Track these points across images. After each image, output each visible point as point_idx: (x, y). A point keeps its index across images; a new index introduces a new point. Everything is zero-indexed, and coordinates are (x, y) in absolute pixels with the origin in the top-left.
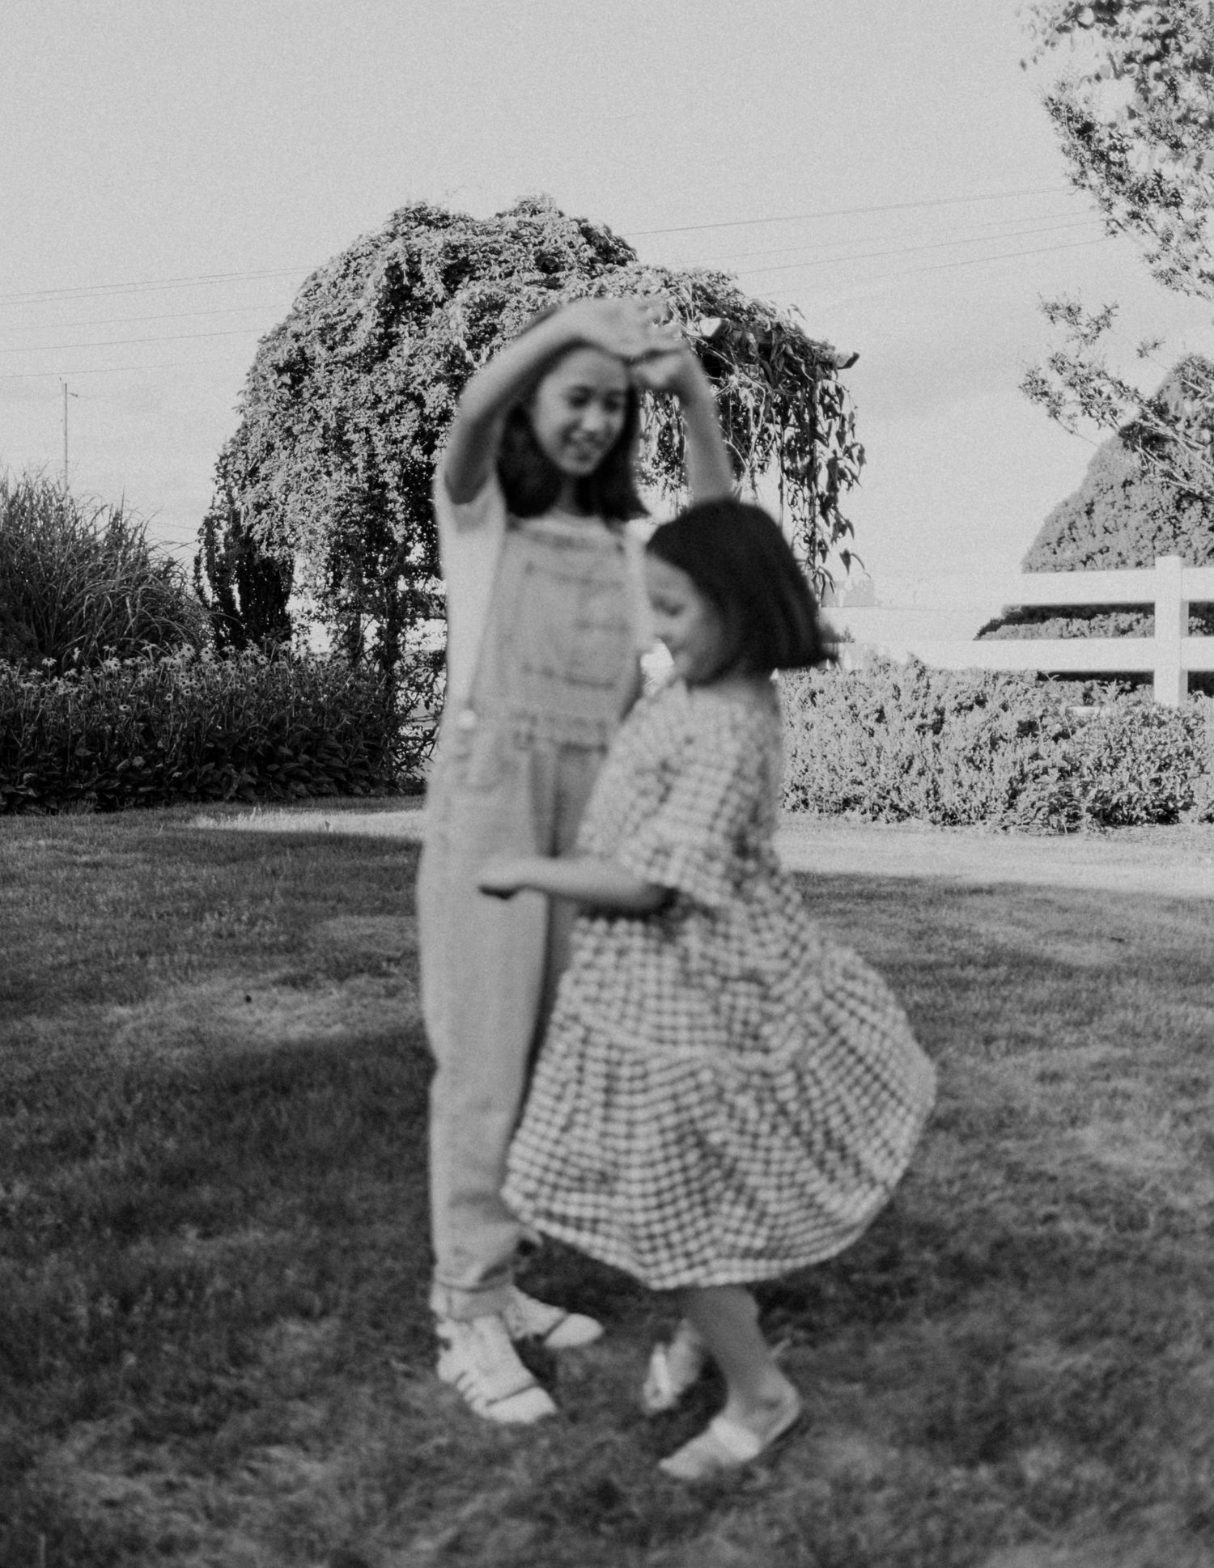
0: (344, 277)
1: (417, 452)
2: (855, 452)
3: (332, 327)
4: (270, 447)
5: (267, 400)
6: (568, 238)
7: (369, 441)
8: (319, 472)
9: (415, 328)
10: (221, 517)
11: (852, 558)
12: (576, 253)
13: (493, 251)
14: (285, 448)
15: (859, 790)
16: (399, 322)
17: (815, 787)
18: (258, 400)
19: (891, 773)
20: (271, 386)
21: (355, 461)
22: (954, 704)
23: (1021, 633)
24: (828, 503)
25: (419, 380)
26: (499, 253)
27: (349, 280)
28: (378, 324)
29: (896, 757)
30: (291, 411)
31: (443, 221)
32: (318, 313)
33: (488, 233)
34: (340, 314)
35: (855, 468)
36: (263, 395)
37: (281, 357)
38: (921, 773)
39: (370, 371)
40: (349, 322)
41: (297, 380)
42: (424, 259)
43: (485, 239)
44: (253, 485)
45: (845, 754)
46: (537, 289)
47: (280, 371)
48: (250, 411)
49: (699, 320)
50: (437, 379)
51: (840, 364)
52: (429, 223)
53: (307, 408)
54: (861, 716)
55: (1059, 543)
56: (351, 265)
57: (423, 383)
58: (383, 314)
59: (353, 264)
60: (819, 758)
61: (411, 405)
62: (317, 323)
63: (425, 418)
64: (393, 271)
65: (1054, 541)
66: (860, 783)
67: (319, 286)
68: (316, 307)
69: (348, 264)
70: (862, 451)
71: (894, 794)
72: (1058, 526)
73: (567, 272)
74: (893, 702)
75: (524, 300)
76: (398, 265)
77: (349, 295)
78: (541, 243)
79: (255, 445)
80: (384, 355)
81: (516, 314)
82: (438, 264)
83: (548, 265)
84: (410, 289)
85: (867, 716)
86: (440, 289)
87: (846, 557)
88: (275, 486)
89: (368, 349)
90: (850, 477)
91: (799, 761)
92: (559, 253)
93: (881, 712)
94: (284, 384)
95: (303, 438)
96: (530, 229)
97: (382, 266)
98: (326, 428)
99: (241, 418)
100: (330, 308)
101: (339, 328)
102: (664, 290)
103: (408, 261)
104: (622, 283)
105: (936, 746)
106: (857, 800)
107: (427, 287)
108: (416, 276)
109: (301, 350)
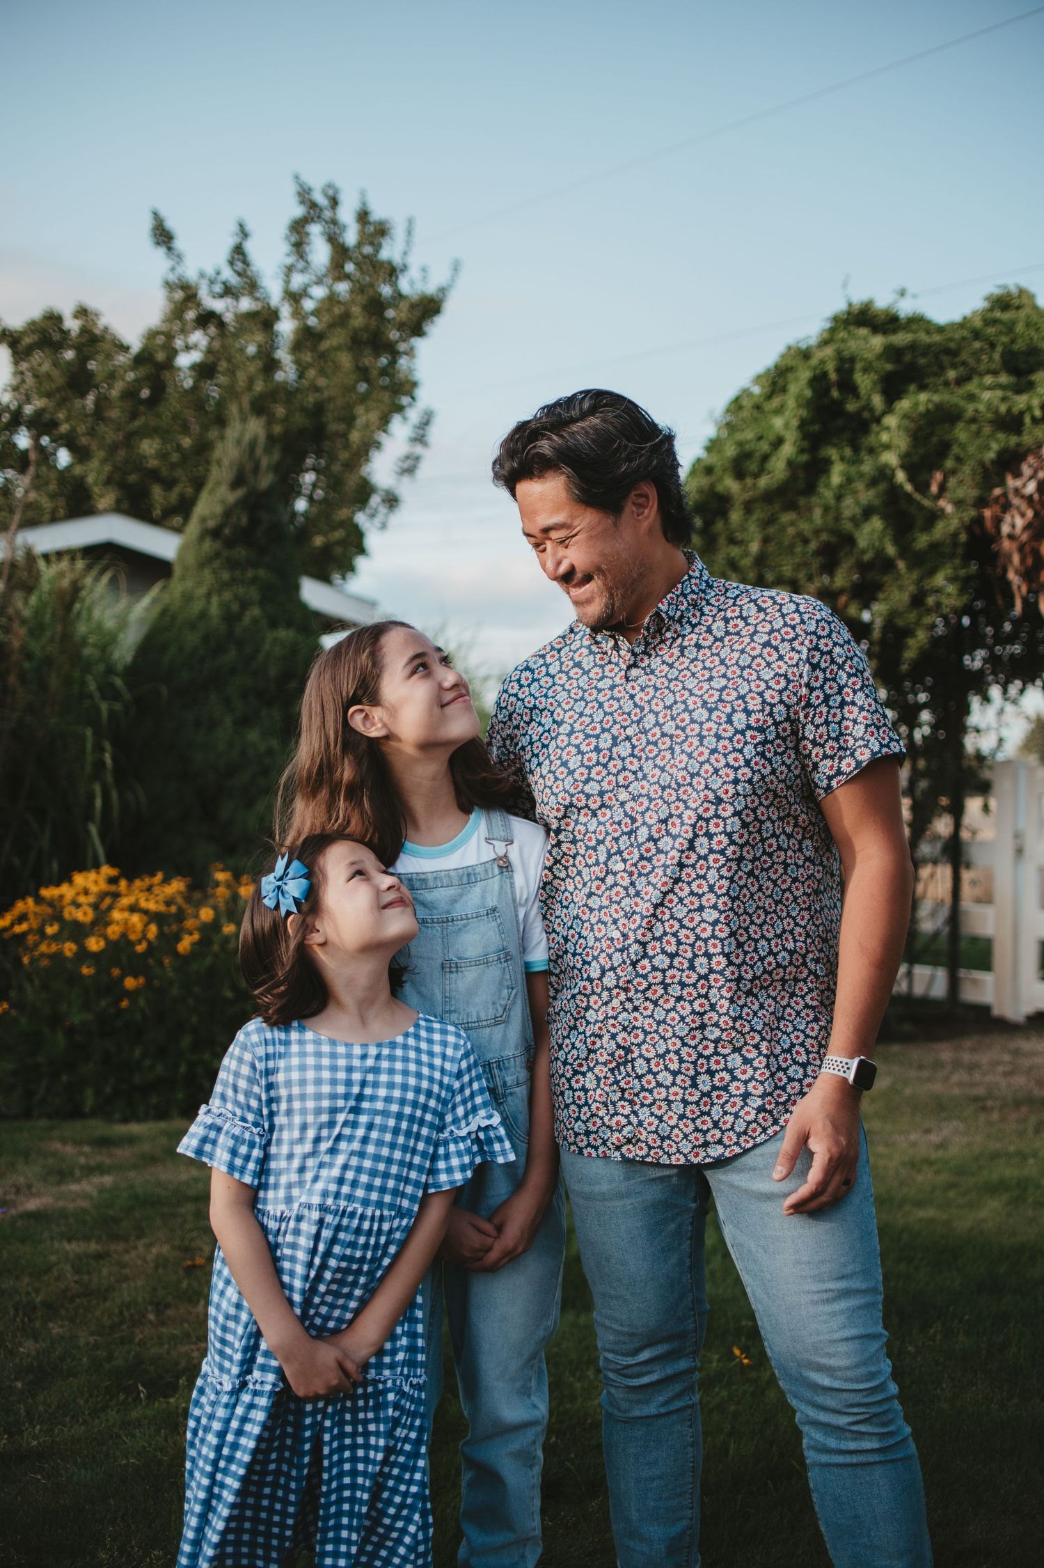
3: (749, 456)
9: (848, 451)
16: (828, 444)
25: (849, 515)
26: (955, 354)
28: (800, 450)
31: (887, 323)
32: (735, 439)
34: (759, 439)
39: (793, 507)
40: (767, 448)
42: (859, 366)
46: (1000, 395)
50: (868, 512)
52: (870, 326)
56: (777, 380)
57: (853, 518)
58: (806, 435)
61: (845, 550)
62: (732, 453)
64: (819, 381)
67: (741, 410)
69: (774, 381)
76: (826, 373)
78: (1011, 341)
80: (810, 489)
82: (877, 371)
84: (840, 403)
86: (877, 401)
89: (789, 483)
92: (1033, 350)
97: (806, 377)
100: (748, 433)
101: (756, 456)
103: (839, 370)
107: (862, 400)
108: (848, 387)
109: (712, 486)
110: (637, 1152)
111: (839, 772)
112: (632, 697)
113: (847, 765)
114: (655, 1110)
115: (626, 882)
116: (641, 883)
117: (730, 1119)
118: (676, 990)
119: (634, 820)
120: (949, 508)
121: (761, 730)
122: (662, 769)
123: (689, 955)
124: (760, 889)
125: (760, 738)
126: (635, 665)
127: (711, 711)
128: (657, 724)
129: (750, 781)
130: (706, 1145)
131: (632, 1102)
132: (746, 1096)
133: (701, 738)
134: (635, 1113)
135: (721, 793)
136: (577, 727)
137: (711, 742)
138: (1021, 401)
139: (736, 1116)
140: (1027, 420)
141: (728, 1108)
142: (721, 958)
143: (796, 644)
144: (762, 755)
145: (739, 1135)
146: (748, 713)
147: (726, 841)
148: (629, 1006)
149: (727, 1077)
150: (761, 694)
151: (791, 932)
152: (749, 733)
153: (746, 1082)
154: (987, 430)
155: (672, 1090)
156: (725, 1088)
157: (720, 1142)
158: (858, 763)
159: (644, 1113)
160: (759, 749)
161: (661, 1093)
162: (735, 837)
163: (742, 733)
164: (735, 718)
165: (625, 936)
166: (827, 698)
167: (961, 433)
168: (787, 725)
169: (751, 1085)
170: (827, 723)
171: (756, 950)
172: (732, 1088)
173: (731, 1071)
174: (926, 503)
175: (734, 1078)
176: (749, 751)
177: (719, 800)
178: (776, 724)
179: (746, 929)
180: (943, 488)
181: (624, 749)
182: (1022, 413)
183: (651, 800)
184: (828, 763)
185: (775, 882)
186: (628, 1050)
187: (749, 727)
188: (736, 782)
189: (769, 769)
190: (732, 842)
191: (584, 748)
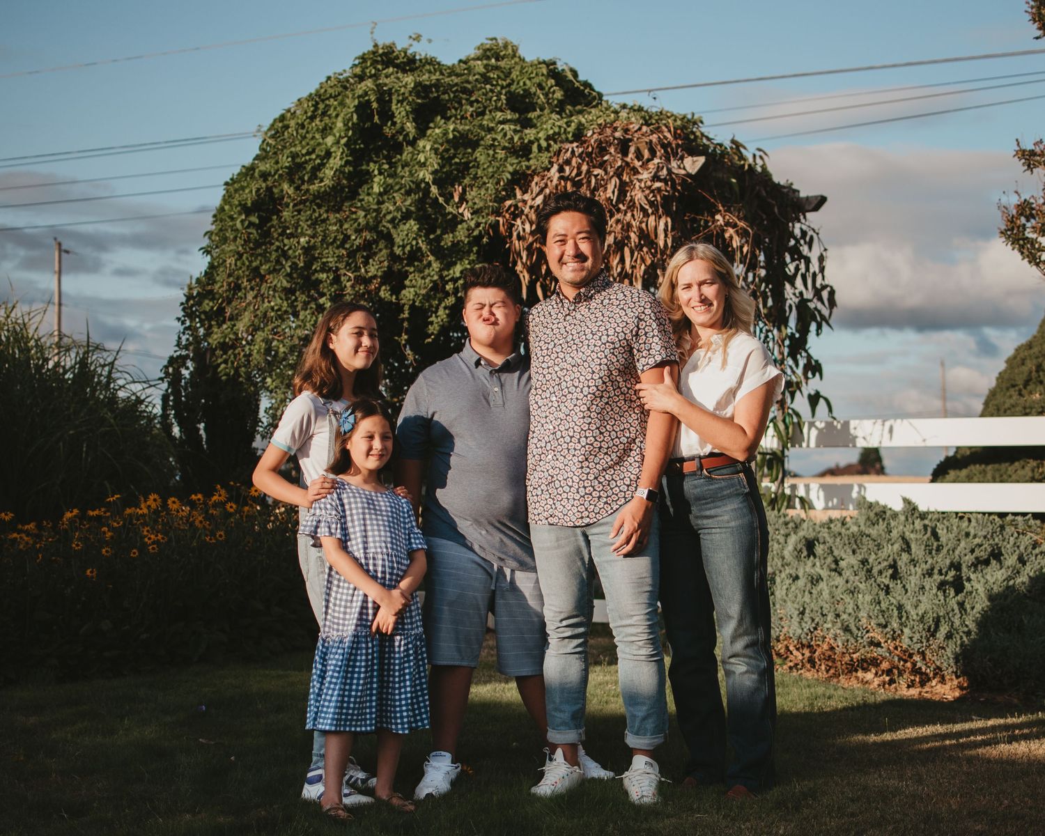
0: (312, 118)
1: (384, 293)
2: (825, 294)
3: (301, 166)
4: (238, 287)
5: (235, 239)
6: (537, 80)
7: (337, 280)
8: (286, 312)
9: (386, 166)
10: (187, 357)
11: (822, 401)
12: (546, 95)
13: (465, 91)
14: (252, 289)
15: (876, 652)
16: (371, 160)
17: (825, 647)
18: (225, 240)
19: (917, 636)
20: (239, 225)
21: (322, 301)
22: (970, 558)
23: (989, 476)
24: (797, 345)
25: (389, 217)
26: (470, 93)
27: (317, 121)
28: (347, 163)
29: (922, 619)
30: (259, 251)
31: (410, 64)
32: (287, 152)
33: (458, 75)
34: (309, 153)
35: (825, 312)
36: (230, 235)
37: (249, 196)
38: (949, 636)
39: (339, 210)
40: (318, 161)
41: (264, 221)
42: (394, 98)
43: (456, 80)
44: (219, 326)
45: (863, 614)
46: (512, 127)
47: (247, 210)
48: (216, 252)
49: (682, 158)
50: (406, 216)
51: (807, 207)
52: (396, 66)
53: (274, 247)
54: (875, 571)
55: (1026, 384)
56: (319, 104)
57: (392, 221)
58: (353, 152)
59: (321, 106)
60: (830, 617)
61: (382, 245)
62: (285, 161)
63: (393, 258)
64: (363, 108)
65: (1020, 382)
66: (878, 645)
67: (287, 127)
68: (284, 147)
69: (316, 106)
70: (832, 293)
71: (917, 658)
72: (1025, 369)
73: (538, 112)
74: (905, 556)
75: (499, 137)
76: (369, 102)
77: (317, 136)
78: (509, 85)
79: (220, 287)
80: (354, 194)
81: (491, 152)
82: (409, 103)
83: (521, 105)
84: (380, 127)
85: (880, 572)
86: (410, 127)
87: (814, 399)
88: (241, 326)
89: (336, 189)
90: (819, 319)
91: (807, 617)
92: (527, 93)
93: (894, 566)
94: (251, 224)
95: (269, 278)
96: (497, 72)
97: (352, 103)
98: (294, 266)
99: (208, 258)
100: (299, 148)
101: (309, 168)
102: (645, 129)
103: (378, 100)
104: (601, 121)
105: (961, 605)
106: (875, 662)
107: (398, 126)
108: (387, 115)
109: (269, 190)
110: (554, 520)
111: (648, 364)
112: (565, 328)
113: (652, 361)
114: (562, 502)
115: (556, 406)
116: (562, 406)
117: (592, 507)
118: (572, 452)
119: (560, 379)
120: (467, 215)
121: (613, 343)
122: (573, 358)
123: (578, 437)
124: (612, 410)
125: (612, 346)
126: (569, 315)
127: (593, 335)
128: (572, 339)
129: (606, 364)
130: (582, 518)
131: (553, 499)
132: (600, 497)
133: (588, 346)
134: (554, 504)
135: (594, 369)
136: (542, 339)
137: (592, 348)
138: (530, 133)
139: (595, 506)
140: (535, 148)
141: (591, 502)
142: (592, 438)
143: (634, 310)
144: (613, 354)
145: (596, 514)
146: (608, 336)
147: (595, 389)
148: (555, 458)
149: (592, 489)
150: (614, 329)
151: (628, 429)
152: (607, 344)
153: (599, 492)
154: (501, 154)
155: (570, 494)
156: (591, 494)
157: (588, 517)
158: (656, 361)
159: (558, 504)
160: (612, 351)
161: (564, 495)
162: (599, 388)
163: (605, 344)
164: (602, 338)
165: (554, 428)
166: (646, 333)
167: (480, 155)
168: (625, 341)
169: (602, 493)
170: (645, 343)
171: (610, 436)
172: (594, 494)
173: (593, 487)
174: (449, 209)
175: (595, 490)
176: (607, 351)
177: (594, 372)
178: (620, 341)
179: (605, 427)
180: (463, 199)
181: (558, 349)
182: (531, 142)
183: (567, 371)
184: (643, 359)
185: (620, 408)
186: (552, 477)
187: (608, 342)
188: (600, 364)
189: (616, 359)
190: (598, 390)
191: (543, 348)
